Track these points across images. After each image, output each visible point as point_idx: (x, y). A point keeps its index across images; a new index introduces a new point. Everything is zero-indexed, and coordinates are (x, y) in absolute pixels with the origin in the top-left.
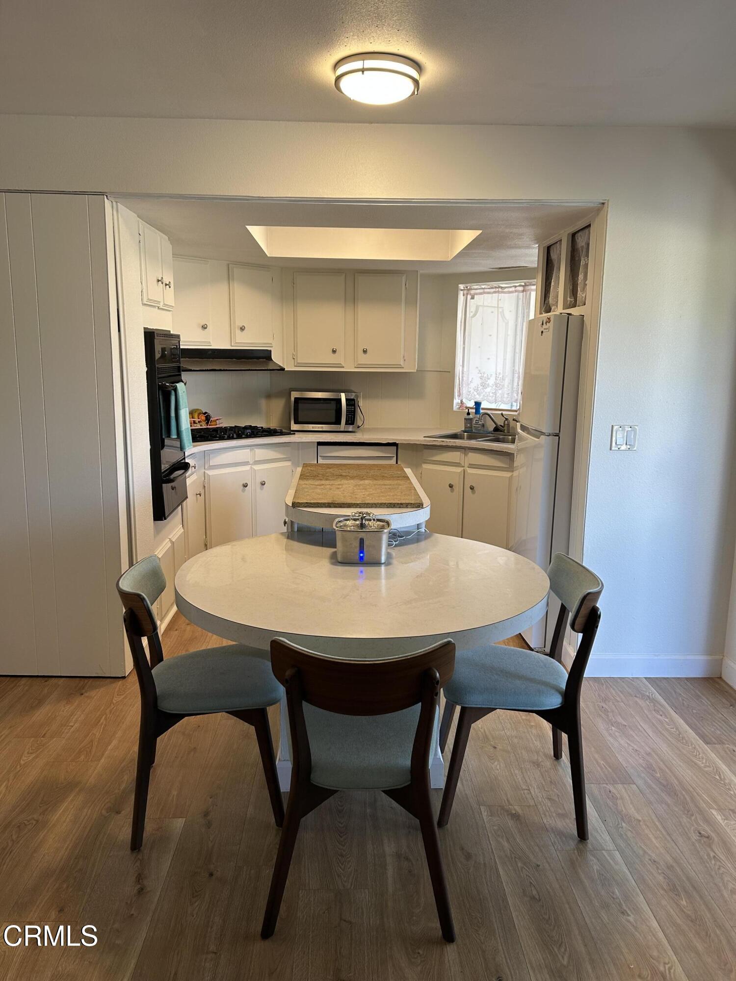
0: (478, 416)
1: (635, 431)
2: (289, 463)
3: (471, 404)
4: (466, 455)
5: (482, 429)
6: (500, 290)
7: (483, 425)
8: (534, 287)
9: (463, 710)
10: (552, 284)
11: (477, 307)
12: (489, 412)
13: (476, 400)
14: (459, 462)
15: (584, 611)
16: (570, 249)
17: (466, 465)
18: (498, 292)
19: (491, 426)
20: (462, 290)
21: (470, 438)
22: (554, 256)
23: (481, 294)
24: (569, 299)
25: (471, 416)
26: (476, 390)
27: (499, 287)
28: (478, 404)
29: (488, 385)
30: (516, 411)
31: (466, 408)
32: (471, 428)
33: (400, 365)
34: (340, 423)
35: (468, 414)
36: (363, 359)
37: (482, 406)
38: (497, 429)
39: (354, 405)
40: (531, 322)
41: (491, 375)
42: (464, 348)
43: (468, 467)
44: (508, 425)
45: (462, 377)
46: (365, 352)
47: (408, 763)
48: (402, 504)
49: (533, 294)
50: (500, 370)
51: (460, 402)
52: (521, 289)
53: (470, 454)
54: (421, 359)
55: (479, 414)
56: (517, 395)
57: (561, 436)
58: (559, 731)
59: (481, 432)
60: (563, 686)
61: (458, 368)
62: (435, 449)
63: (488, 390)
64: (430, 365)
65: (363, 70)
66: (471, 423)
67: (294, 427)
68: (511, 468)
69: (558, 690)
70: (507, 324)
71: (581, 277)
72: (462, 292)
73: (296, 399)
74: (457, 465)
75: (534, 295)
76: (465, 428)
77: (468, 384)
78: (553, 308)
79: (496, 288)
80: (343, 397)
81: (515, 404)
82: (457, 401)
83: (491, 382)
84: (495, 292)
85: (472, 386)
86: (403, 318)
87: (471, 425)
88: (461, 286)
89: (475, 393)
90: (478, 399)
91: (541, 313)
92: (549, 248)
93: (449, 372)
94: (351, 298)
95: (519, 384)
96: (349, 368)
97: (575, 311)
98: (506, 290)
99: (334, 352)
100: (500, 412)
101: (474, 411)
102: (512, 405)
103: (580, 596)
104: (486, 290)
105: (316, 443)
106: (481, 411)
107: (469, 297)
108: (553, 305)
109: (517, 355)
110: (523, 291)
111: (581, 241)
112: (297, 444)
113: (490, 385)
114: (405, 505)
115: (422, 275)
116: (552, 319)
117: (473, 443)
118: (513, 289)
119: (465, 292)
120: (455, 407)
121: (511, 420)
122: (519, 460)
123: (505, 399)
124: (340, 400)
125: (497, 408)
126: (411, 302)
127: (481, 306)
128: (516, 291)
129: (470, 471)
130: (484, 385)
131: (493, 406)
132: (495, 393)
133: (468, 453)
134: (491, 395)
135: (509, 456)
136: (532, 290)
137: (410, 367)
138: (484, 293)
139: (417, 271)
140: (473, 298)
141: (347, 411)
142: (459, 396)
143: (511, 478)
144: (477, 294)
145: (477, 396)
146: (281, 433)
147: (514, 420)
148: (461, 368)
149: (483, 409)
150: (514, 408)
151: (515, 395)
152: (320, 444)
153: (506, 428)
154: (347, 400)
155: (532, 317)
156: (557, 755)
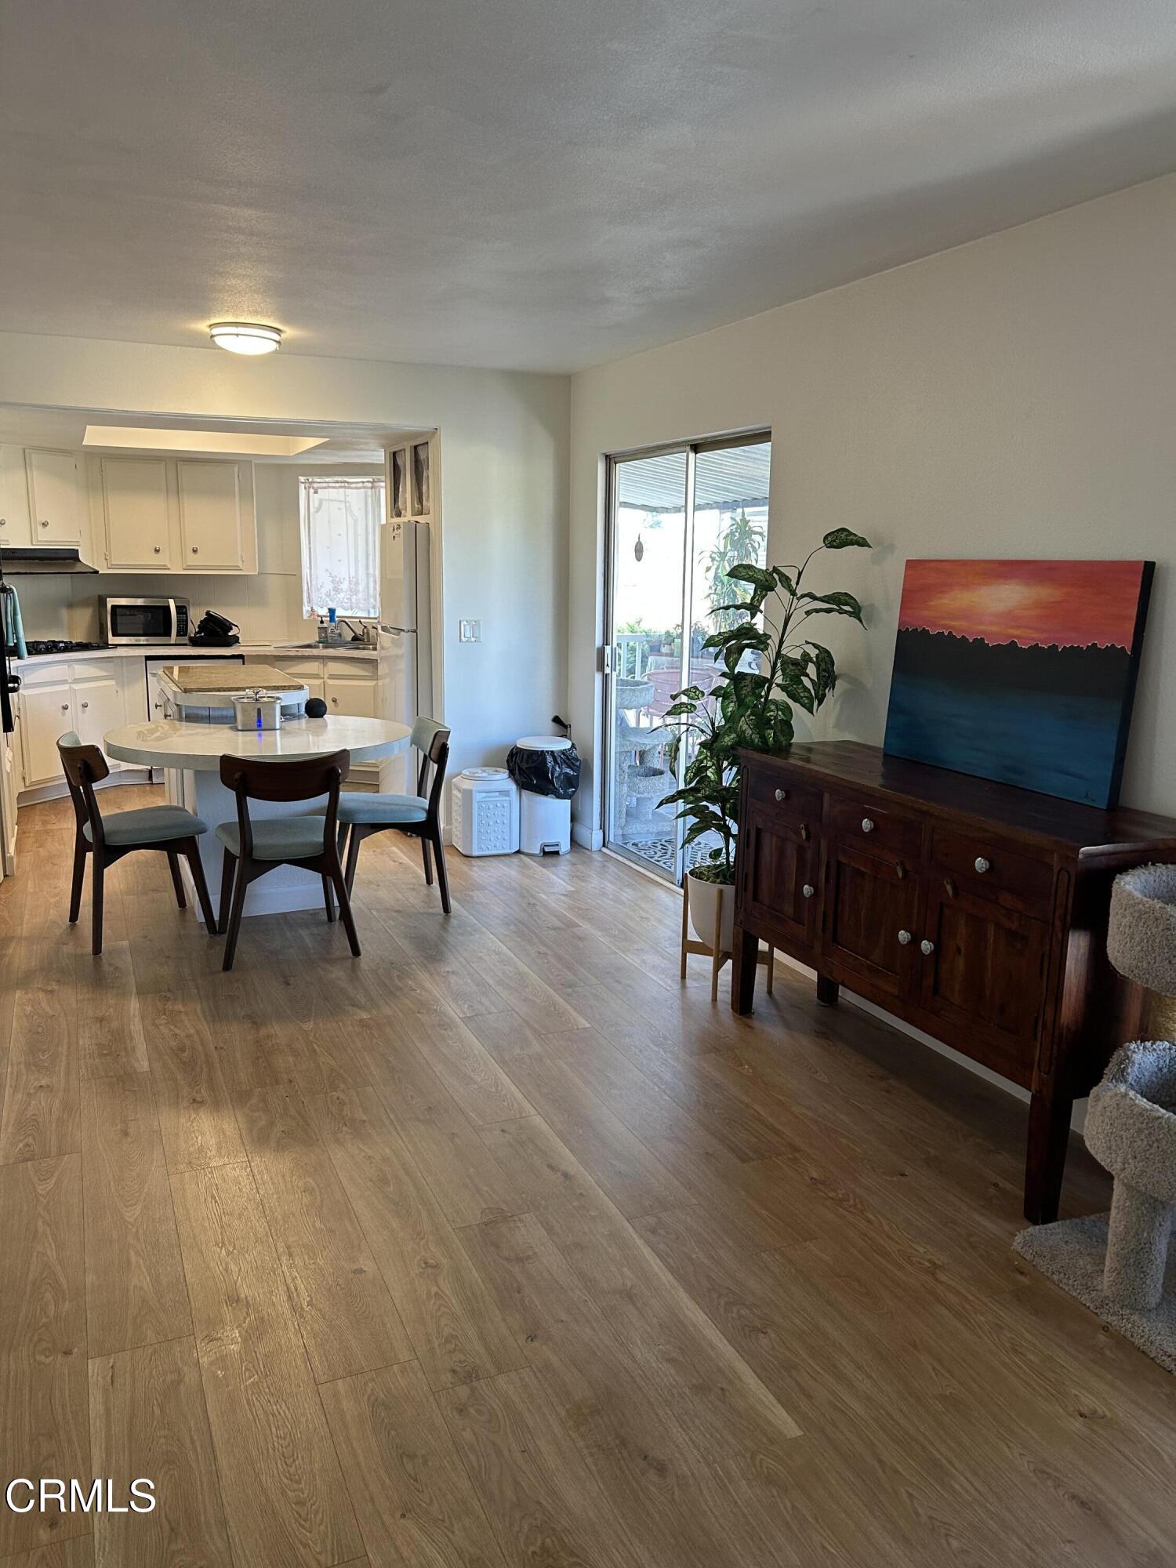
0: (334, 624)
1: (479, 625)
2: (113, 682)
3: (324, 612)
4: (324, 665)
5: (339, 639)
6: (346, 484)
7: (340, 635)
8: (383, 484)
9: (354, 825)
10: (400, 489)
11: (321, 501)
12: (347, 620)
13: (329, 607)
14: (317, 673)
15: (437, 744)
16: (413, 459)
17: (326, 676)
18: (345, 487)
19: (348, 636)
20: (302, 483)
21: (325, 647)
22: (400, 462)
23: (325, 488)
24: (416, 506)
25: (325, 625)
26: (328, 595)
27: (345, 482)
28: (332, 611)
29: (342, 589)
30: (376, 619)
31: (318, 616)
32: (327, 637)
33: (238, 566)
34: (169, 634)
35: (322, 622)
36: (193, 559)
37: (337, 614)
38: (355, 638)
39: (186, 613)
40: (383, 527)
41: (344, 579)
42: (310, 548)
43: (329, 678)
44: (368, 633)
45: (311, 581)
46: (195, 551)
47: (322, 840)
48: (285, 686)
49: (383, 491)
50: (352, 574)
51: (310, 610)
52: (370, 485)
53: (330, 663)
54: (262, 561)
55: (334, 621)
56: (375, 600)
57: (418, 632)
58: (427, 840)
59: (338, 642)
60: (427, 807)
61: (305, 571)
62: (290, 661)
63: (341, 595)
64: (272, 567)
65: (237, 335)
66: (326, 632)
67: (112, 640)
68: (375, 677)
69: (424, 809)
70: (356, 521)
71: (424, 488)
72: (303, 485)
73: (113, 607)
74: (316, 676)
75: (384, 493)
76: (320, 638)
77: (319, 590)
78: (403, 512)
79: (341, 482)
80: (172, 603)
81: (372, 611)
82: (306, 608)
83: (345, 586)
84: (341, 487)
85: (323, 591)
86: (238, 513)
87: (326, 634)
88: (302, 479)
89: (328, 599)
90: (332, 606)
91: (392, 517)
92: (394, 454)
93: (295, 575)
94: (176, 490)
95: (375, 588)
96: (176, 570)
97: (421, 519)
98: (353, 485)
99: (157, 551)
100: (358, 620)
101: (329, 619)
102: (369, 612)
103: (434, 733)
104: (331, 485)
105: (144, 658)
106: (337, 619)
107: (312, 491)
108: (403, 510)
109: (371, 558)
110: (372, 488)
111: (422, 456)
112: (120, 659)
113: (344, 589)
114: (287, 688)
115: (256, 465)
116: (402, 526)
117: (331, 652)
118: (361, 485)
119: (307, 485)
120: (305, 616)
121: (370, 627)
122: (382, 669)
123: (361, 606)
124: (168, 608)
125: (353, 615)
126: (246, 494)
127: (326, 500)
128: (364, 487)
129: (331, 682)
130: (337, 590)
131: (349, 613)
132: (350, 599)
133: (327, 663)
134: (346, 601)
135: (373, 663)
136: (382, 487)
137: (250, 570)
138: (329, 487)
139: (251, 461)
140: (316, 492)
141: (178, 621)
142: (309, 602)
143: (375, 687)
144: (321, 488)
145: (330, 602)
146: (99, 648)
147: (373, 627)
148: (308, 570)
149: (338, 617)
150: (372, 616)
151: (372, 600)
152: (148, 658)
153: (365, 637)
154: (177, 607)
155: (384, 521)
156: (429, 881)
